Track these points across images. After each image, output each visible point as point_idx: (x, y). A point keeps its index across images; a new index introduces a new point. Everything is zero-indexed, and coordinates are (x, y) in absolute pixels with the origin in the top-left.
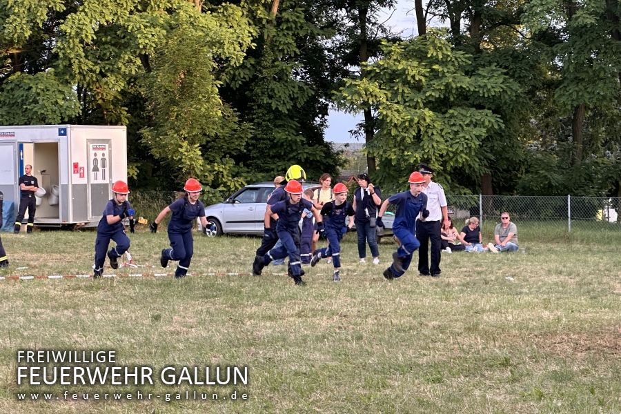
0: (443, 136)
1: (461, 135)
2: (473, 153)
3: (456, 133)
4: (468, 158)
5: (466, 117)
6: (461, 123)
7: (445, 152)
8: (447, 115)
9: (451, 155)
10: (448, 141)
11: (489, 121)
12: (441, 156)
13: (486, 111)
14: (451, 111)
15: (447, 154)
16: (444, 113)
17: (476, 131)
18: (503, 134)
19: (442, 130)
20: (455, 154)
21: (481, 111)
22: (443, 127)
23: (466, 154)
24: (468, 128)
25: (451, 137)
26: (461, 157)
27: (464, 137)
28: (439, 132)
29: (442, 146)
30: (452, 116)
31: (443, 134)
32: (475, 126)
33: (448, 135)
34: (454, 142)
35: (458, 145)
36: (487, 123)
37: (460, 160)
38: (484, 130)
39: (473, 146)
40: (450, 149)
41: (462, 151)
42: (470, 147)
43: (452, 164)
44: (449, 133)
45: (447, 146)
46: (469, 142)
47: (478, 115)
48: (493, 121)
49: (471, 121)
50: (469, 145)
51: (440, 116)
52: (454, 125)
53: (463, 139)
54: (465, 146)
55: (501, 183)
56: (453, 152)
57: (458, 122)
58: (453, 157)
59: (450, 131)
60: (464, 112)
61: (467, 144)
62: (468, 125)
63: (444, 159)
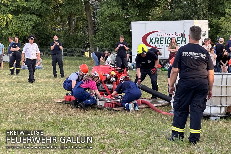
0: (17, 25)
1: (24, 24)
2: (29, 32)
3: (22, 24)
4: (27, 33)
5: (26, 17)
6: (24, 20)
7: (18, 31)
8: (19, 17)
9: (20, 32)
10: (19, 27)
11: (35, 19)
12: (16, 32)
13: (34, 15)
14: (20, 15)
15: (19, 31)
16: (17, 16)
17: (30, 23)
18: (42, 24)
19: (16, 22)
20: (22, 31)
21: (32, 15)
22: (17, 21)
23: (26, 32)
24: (27, 22)
25: (20, 25)
26: (24, 33)
27: (25, 25)
28: (15, 23)
29: (16, 29)
30: (20, 17)
31: (17, 24)
32: (30, 21)
33: (19, 25)
34: (21, 27)
35: (23, 28)
36: (34, 20)
37: (24, 34)
38: (33, 23)
39: (29, 29)
40: (20, 30)
41: (24, 31)
42: (28, 29)
43: (21, 35)
44: (19, 23)
45: (19, 29)
46: (27, 27)
47: (31, 17)
48: (37, 19)
49: (28, 19)
50: (27, 28)
51: (16, 17)
52: (21, 20)
53: (25, 26)
54: (26, 29)
55: (43, 43)
56: (21, 31)
57: (23, 19)
58: (21, 33)
59: (20, 23)
60: (25, 15)
61: (26, 28)
62: (26, 21)
63: (18, 34)
